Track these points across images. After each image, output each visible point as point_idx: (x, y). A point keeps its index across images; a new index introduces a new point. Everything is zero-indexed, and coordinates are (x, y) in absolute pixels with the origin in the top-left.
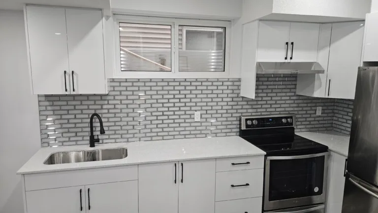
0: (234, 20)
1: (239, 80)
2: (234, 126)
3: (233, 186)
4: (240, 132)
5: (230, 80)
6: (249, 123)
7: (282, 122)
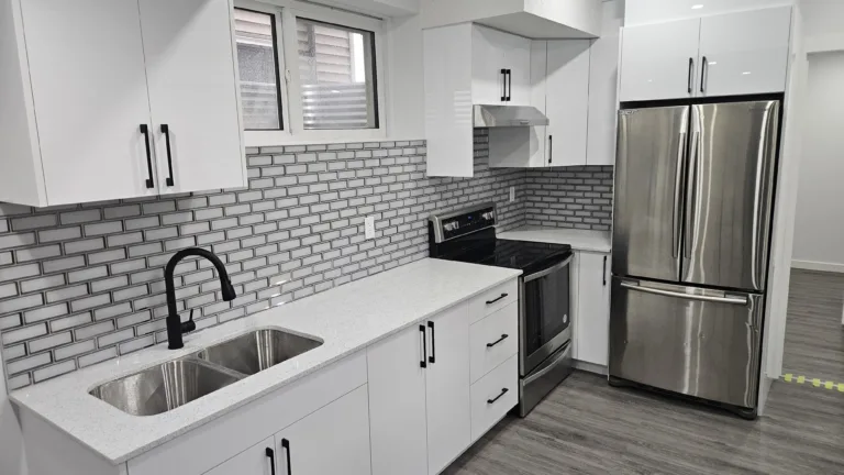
0: (391, 17)
1: (424, 144)
2: (420, 240)
3: (489, 345)
4: (430, 249)
5: (412, 144)
6: (448, 227)
7: (484, 219)
